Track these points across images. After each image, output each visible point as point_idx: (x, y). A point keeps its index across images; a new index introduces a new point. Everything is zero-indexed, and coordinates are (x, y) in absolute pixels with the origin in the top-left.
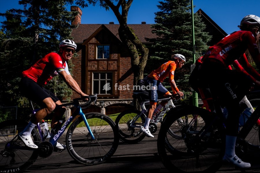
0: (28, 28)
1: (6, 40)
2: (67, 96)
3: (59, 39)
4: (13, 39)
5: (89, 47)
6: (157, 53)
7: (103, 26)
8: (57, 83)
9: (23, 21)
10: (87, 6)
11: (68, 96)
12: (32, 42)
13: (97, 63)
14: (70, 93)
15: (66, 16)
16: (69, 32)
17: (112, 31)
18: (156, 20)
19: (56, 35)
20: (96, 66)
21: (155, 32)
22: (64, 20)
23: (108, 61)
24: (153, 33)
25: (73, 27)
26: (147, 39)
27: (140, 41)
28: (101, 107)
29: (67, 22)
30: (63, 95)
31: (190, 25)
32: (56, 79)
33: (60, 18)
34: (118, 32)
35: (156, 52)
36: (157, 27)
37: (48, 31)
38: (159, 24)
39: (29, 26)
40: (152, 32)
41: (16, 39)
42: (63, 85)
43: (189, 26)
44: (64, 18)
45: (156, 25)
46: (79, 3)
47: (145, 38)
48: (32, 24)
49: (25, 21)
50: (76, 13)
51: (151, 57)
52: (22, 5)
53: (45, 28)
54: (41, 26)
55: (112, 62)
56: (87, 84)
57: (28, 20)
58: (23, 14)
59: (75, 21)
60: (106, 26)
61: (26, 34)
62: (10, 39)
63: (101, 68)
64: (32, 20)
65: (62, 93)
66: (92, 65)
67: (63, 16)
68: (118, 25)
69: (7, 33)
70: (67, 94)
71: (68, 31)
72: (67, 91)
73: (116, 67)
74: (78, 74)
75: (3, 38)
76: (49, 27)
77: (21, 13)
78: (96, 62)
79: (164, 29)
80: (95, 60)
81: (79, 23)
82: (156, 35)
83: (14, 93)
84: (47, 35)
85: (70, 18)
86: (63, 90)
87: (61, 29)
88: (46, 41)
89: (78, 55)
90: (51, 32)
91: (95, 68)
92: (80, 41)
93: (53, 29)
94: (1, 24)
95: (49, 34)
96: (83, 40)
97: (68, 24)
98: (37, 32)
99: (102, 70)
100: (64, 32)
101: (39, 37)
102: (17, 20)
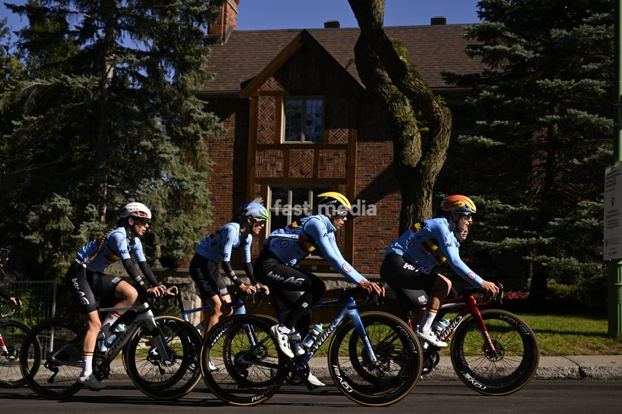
0: (86, 48)
1: (28, 84)
4: (45, 81)
5: (260, 103)
6: (483, 125)
7: (305, 34)
8: (163, 215)
9: (72, 28)
12: (95, 89)
13: (282, 156)
15: (192, 8)
16: (202, 56)
17: (331, 53)
18: (483, 10)
19: (162, 67)
20: (280, 165)
21: (477, 53)
22: (188, 20)
23: (316, 148)
24: (471, 55)
25: (212, 40)
26: (449, 77)
27: (426, 86)
29: (195, 25)
30: (180, 253)
31: (609, 24)
33: (176, 14)
34: (352, 55)
35: (478, 122)
36: (484, 34)
37: (139, 54)
38: (493, 24)
39: (89, 43)
40: (467, 53)
41: (53, 80)
42: (181, 224)
43: (603, 27)
44: (187, 14)
45: (483, 26)
47: (443, 74)
48: (98, 36)
49: (76, 27)
51: (460, 137)
53: (133, 47)
54: (122, 42)
55: (331, 153)
57: (88, 22)
58: (72, 7)
59: (220, 23)
60: (313, 34)
61: (79, 64)
62: (38, 82)
63: (295, 173)
64: (96, 22)
65: (176, 246)
66: (267, 162)
67: (184, 7)
68: (355, 29)
69: (28, 63)
70: (193, 251)
71: (198, 53)
72: (191, 243)
73: (342, 169)
74: (224, 188)
75: (20, 79)
76: (145, 42)
78: (279, 153)
79: (510, 42)
80: (277, 145)
81: (231, 27)
82: (483, 62)
83: (46, 243)
84: (139, 69)
85: (205, 12)
86: (179, 237)
87: (178, 49)
88: (135, 87)
89: (226, 129)
90: (148, 60)
91: (277, 172)
92: (233, 86)
93: (154, 49)
94: (15, 38)
95: (143, 64)
96: (242, 81)
97: (198, 33)
98: (111, 60)
99: (298, 179)
100: (187, 57)
101: (114, 75)
102: (58, 25)
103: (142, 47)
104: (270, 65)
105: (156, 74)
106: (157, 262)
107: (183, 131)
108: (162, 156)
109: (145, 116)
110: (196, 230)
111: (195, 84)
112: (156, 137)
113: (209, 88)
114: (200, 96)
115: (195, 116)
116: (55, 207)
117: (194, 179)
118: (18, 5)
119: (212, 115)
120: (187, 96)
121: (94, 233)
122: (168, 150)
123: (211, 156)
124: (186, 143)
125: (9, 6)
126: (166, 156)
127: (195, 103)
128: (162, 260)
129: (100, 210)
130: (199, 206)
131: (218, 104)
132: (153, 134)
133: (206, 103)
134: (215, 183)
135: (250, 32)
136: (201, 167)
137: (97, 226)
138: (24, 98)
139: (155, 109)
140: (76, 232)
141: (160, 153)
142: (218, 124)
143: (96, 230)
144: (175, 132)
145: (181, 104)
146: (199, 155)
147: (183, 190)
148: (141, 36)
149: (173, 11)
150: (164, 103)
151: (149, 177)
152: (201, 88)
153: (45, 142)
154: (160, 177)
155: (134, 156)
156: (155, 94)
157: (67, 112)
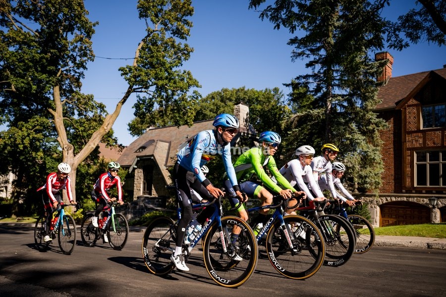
0: (318, 97)
1: (293, 116)
2: (373, 187)
4: (300, 113)
5: (407, 111)
7: (432, 74)
8: (358, 168)
9: (311, 89)
10: (407, 45)
11: (376, 188)
12: (323, 114)
13: (422, 136)
14: (379, 183)
15: (369, 71)
16: (375, 92)
19: (354, 100)
20: (421, 141)
22: (367, 77)
23: (442, 130)
25: (380, 84)
28: (430, 206)
29: (371, 78)
30: (368, 185)
32: (357, 162)
33: (360, 75)
37: (343, 96)
39: (319, 95)
41: (304, 113)
42: (368, 172)
44: (366, 74)
48: (323, 91)
49: (313, 89)
50: (385, 61)
52: (309, 68)
53: (340, 93)
54: (334, 92)
56: (405, 169)
57: (318, 86)
58: (311, 80)
59: (383, 76)
60: (437, 72)
61: (315, 104)
62: (298, 114)
63: (430, 144)
64: (322, 85)
65: (366, 183)
66: (413, 140)
67: (364, 71)
69: (293, 107)
70: (374, 185)
71: (373, 92)
72: (373, 181)
74: (389, 154)
75: (290, 114)
76: (345, 90)
77: (309, 78)
78: (420, 135)
80: (419, 131)
81: (389, 77)
84: (343, 103)
85: (375, 72)
86: (367, 178)
88: (341, 111)
89: (388, 125)
90: (348, 98)
91: (419, 144)
92: (392, 105)
93: (350, 93)
94: (287, 97)
95: (345, 100)
96: (396, 101)
97: (372, 82)
98: (330, 100)
99: (432, 147)
100: (367, 94)
101: (331, 107)
102: (305, 89)
103: (344, 93)
104: (412, 91)
105: (351, 104)
106: (356, 190)
107: (366, 129)
108: (356, 141)
109: (347, 123)
110: (375, 175)
111: (372, 106)
113: (379, 107)
114: (374, 111)
115: (373, 121)
117: (373, 151)
118: (288, 83)
119: (381, 119)
120: (367, 112)
122: (360, 138)
123: (382, 139)
124: (369, 134)
125: (284, 85)
126: (359, 141)
127: (372, 115)
128: (358, 189)
130: (377, 163)
131: (384, 114)
132: (352, 132)
133: (378, 114)
134: (385, 152)
135: (400, 77)
136: (377, 145)
138: (292, 123)
139: (351, 120)
141: (356, 140)
142: (385, 124)
144: (363, 129)
145: (365, 116)
146: (375, 139)
147: (368, 156)
148: (343, 88)
149: (359, 74)
150: (356, 117)
151: (351, 151)
152: (375, 107)
153: (302, 139)
154: (356, 151)
155: (342, 142)
156: (351, 113)
157: (311, 126)
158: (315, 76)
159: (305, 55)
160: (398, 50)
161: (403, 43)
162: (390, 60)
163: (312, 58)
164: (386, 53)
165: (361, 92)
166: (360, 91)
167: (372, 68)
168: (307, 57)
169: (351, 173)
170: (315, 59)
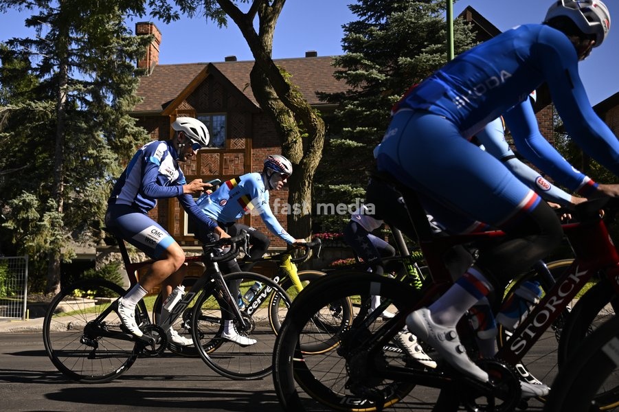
0: (45, 80)
1: (1, 109)
3: (110, 104)
4: (14, 106)
6: (349, 131)
7: (211, 66)
9: (34, 65)
12: (52, 112)
13: (196, 159)
15: (125, 49)
16: (133, 84)
17: (231, 80)
18: (346, 44)
19: (103, 93)
20: (194, 166)
21: (343, 77)
22: (122, 58)
23: (221, 152)
24: (338, 78)
25: (140, 73)
26: (322, 96)
27: (306, 102)
29: (128, 61)
31: (442, 53)
32: (104, 196)
33: (113, 53)
34: (248, 80)
35: (344, 129)
36: (347, 62)
37: (86, 84)
38: (354, 54)
39: (47, 77)
40: (335, 77)
41: (21, 105)
43: (438, 55)
44: (121, 53)
45: (346, 56)
46: (159, 13)
47: (317, 93)
48: (54, 71)
49: (38, 65)
50: (149, 38)
51: (332, 140)
52: (32, 27)
53: (81, 79)
54: (72, 75)
55: (232, 156)
56: (172, 209)
57: (46, 61)
58: (33, 49)
59: (146, 60)
60: (216, 66)
61: (40, 93)
62: (10, 107)
63: (206, 171)
64: (52, 60)
67: (119, 48)
68: (251, 61)
69: (2, 93)
71: (130, 82)
73: (242, 167)
76: (90, 75)
77: (31, 45)
79: (366, 67)
81: (154, 63)
82: (347, 83)
83: (18, 228)
84: (86, 95)
85: (135, 51)
87: (115, 79)
88: (83, 109)
90: (92, 88)
91: (192, 171)
92: (157, 107)
93: (97, 80)
95: (89, 92)
96: (163, 102)
97: (130, 67)
98: (64, 89)
99: (209, 176)
100: (122, 86)
101: (67, 100)
102: (23, 63)
103: (88, 79)
104: (185, 90)
105: (98, 99)
106: (103, 241)
107: (120, 142)
108: (104, 161)
109: (90, 131)
111: (128, 106)
112: (100, 147)
113: (139, 109)
114: (132, 115)
115: (129, 130)
116: (24, 201)
119: (141, 129)
120: (122, 115)
121: (54, 220)
122: (109, 156)
124: (123, 150)
126: (107, 161)
127: (129, 121)
129: (58, 202)
131: (145, 120)
132: (98, 146)
133: (137, 120)
135: (169, 66)
137: (57, 215)
139: (97, 126)
140: (41, 220)
141: (103, 158)
142: (146, 136)
143: (55, 218)
144: (114, 142)
145: (118, 121)
148: (87, 70)
149: (110, 51)
150: (105, 121)
151: (95, 177)
152: (133, 108)
153: (15, 152)
154: (103, 177)
155: (83, 161)
156: (98, 114)
157: (32, 129)
158: (40, 43)
159: (25, 4)
160: (164, 21)
161: (172, 12)
162: (156, 36)
163: (37, 11)
164: (151, 24)
165: (113, 81)
166: (112, 79)
167: (130, 45)
168: (28, 7)
169: (95, 213)
170: (41, 13)
